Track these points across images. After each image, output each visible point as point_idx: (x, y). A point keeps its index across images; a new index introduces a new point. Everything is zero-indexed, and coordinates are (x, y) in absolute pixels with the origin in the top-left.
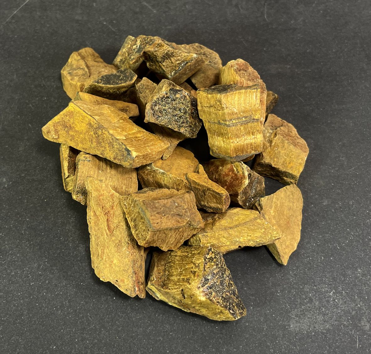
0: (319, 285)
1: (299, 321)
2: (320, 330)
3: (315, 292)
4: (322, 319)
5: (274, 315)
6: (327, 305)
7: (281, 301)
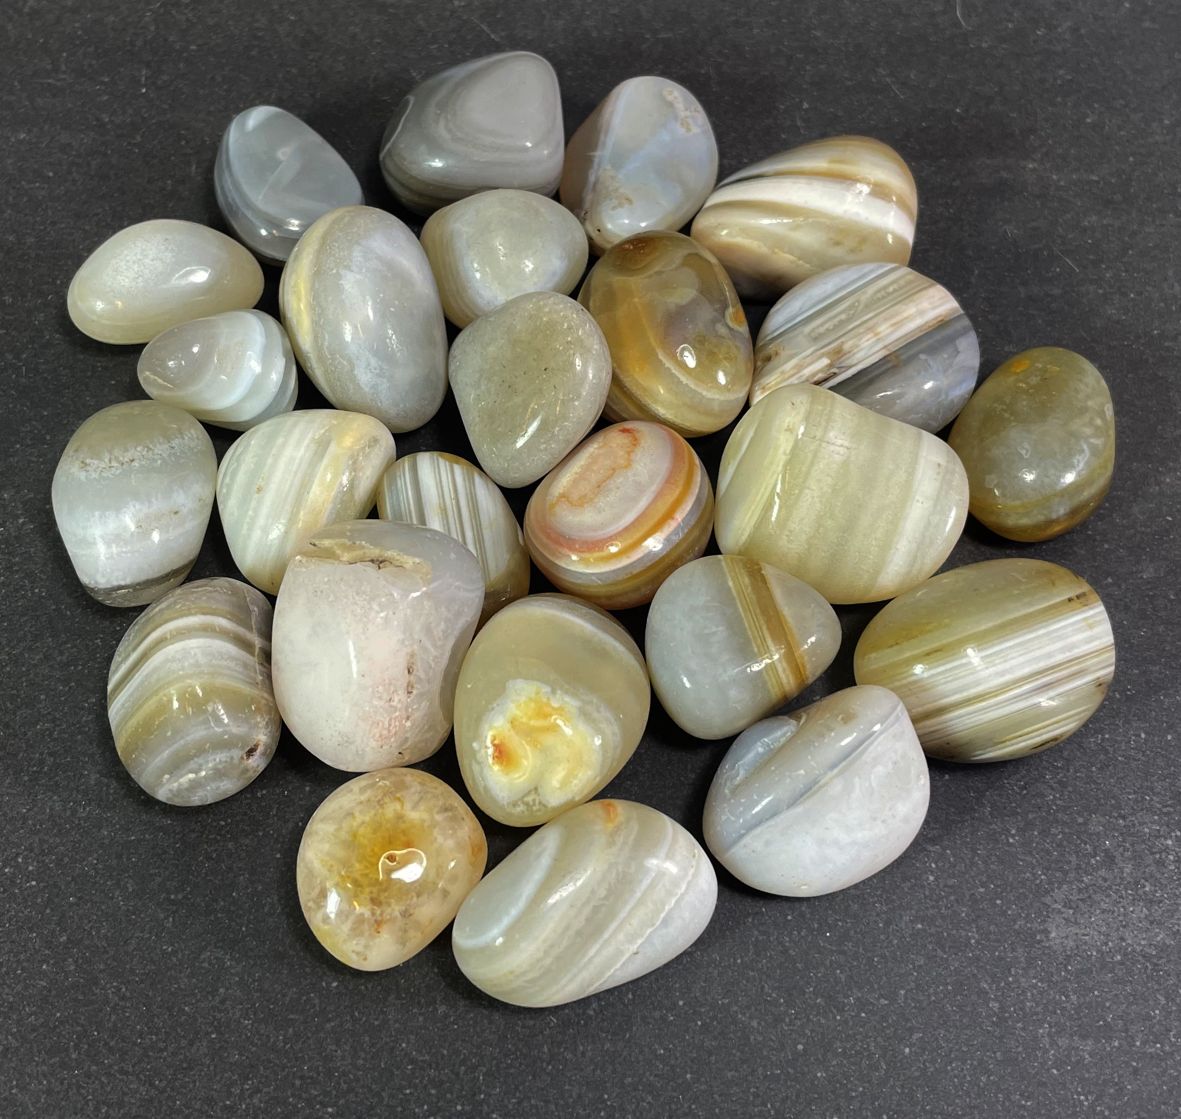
0: (1132, 814)
1: (1076, 919)
2: (1138, 949)
3: (1122, 834)
4: (1143, 916)
5: (998, 902)
6: (1159, 877)
7: (1022, 860)
